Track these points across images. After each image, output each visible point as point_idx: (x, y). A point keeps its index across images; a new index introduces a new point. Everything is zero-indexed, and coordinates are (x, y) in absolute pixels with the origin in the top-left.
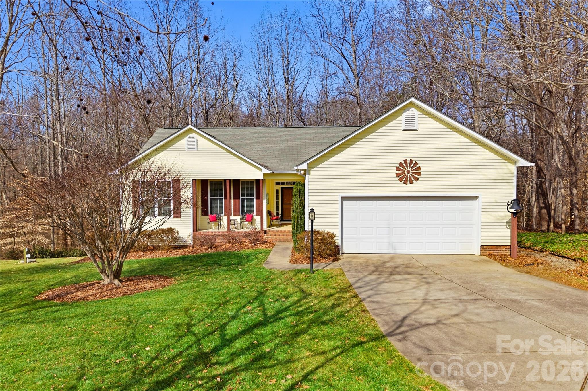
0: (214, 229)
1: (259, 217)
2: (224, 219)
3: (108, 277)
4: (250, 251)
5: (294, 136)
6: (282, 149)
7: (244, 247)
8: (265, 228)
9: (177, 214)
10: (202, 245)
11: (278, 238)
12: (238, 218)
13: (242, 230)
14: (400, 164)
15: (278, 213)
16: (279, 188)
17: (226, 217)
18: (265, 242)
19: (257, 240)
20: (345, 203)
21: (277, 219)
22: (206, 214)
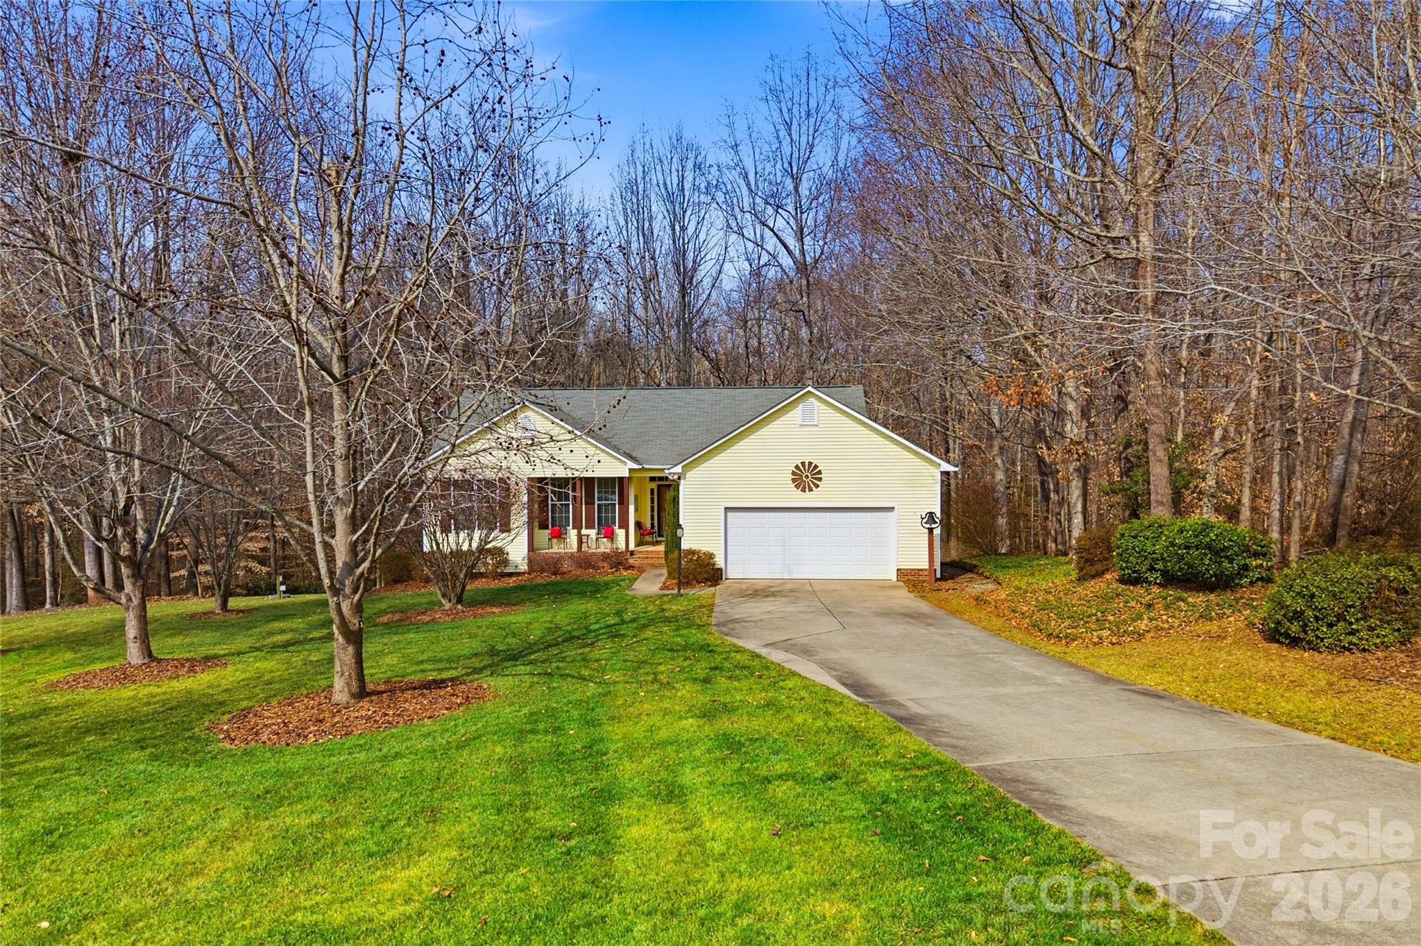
0: (557, 549)
1: (623, 531)
2: (572, 534)
3: (450, 601)
4: (610, 577)
5: (679, 403)
6: (658, 427)
7: (601, 573)
8: (632, 546)
9: (506, 528)
10: (542, 571)
11: (650, 561)
12: (592, 533)
13: (598, 550)
14: (797, 467)
15: (652, 525)
16: (654, 485)
17: (576, 531)
18: (631, 567)
19: (620, 564)
20: (730, 514)
21: (650, 534)
22: (546, 527)
